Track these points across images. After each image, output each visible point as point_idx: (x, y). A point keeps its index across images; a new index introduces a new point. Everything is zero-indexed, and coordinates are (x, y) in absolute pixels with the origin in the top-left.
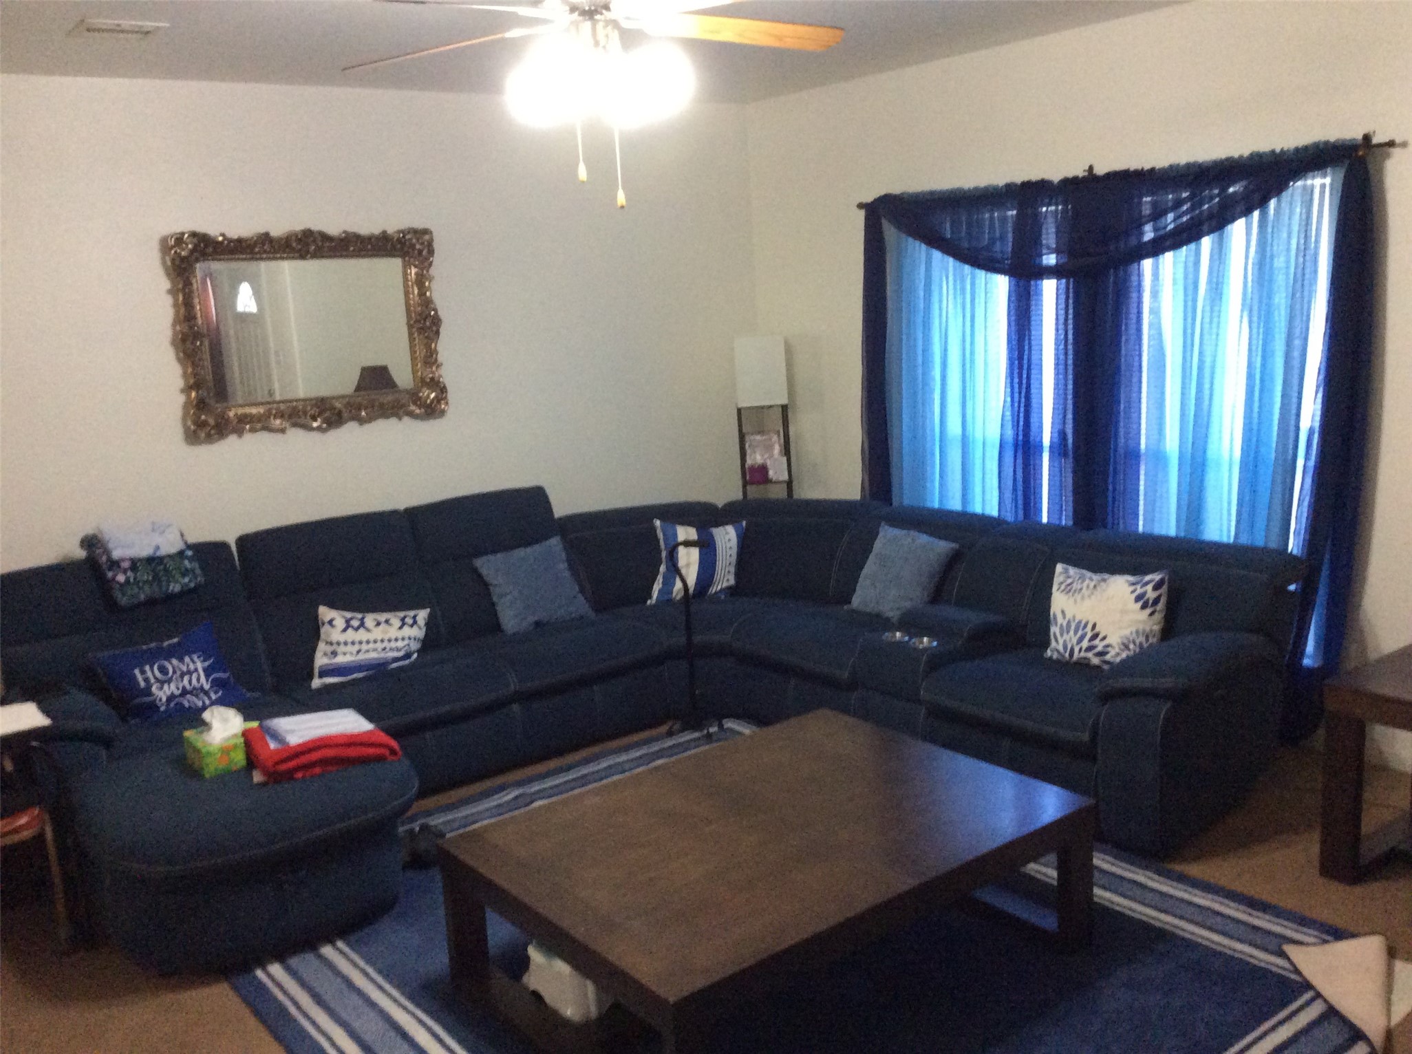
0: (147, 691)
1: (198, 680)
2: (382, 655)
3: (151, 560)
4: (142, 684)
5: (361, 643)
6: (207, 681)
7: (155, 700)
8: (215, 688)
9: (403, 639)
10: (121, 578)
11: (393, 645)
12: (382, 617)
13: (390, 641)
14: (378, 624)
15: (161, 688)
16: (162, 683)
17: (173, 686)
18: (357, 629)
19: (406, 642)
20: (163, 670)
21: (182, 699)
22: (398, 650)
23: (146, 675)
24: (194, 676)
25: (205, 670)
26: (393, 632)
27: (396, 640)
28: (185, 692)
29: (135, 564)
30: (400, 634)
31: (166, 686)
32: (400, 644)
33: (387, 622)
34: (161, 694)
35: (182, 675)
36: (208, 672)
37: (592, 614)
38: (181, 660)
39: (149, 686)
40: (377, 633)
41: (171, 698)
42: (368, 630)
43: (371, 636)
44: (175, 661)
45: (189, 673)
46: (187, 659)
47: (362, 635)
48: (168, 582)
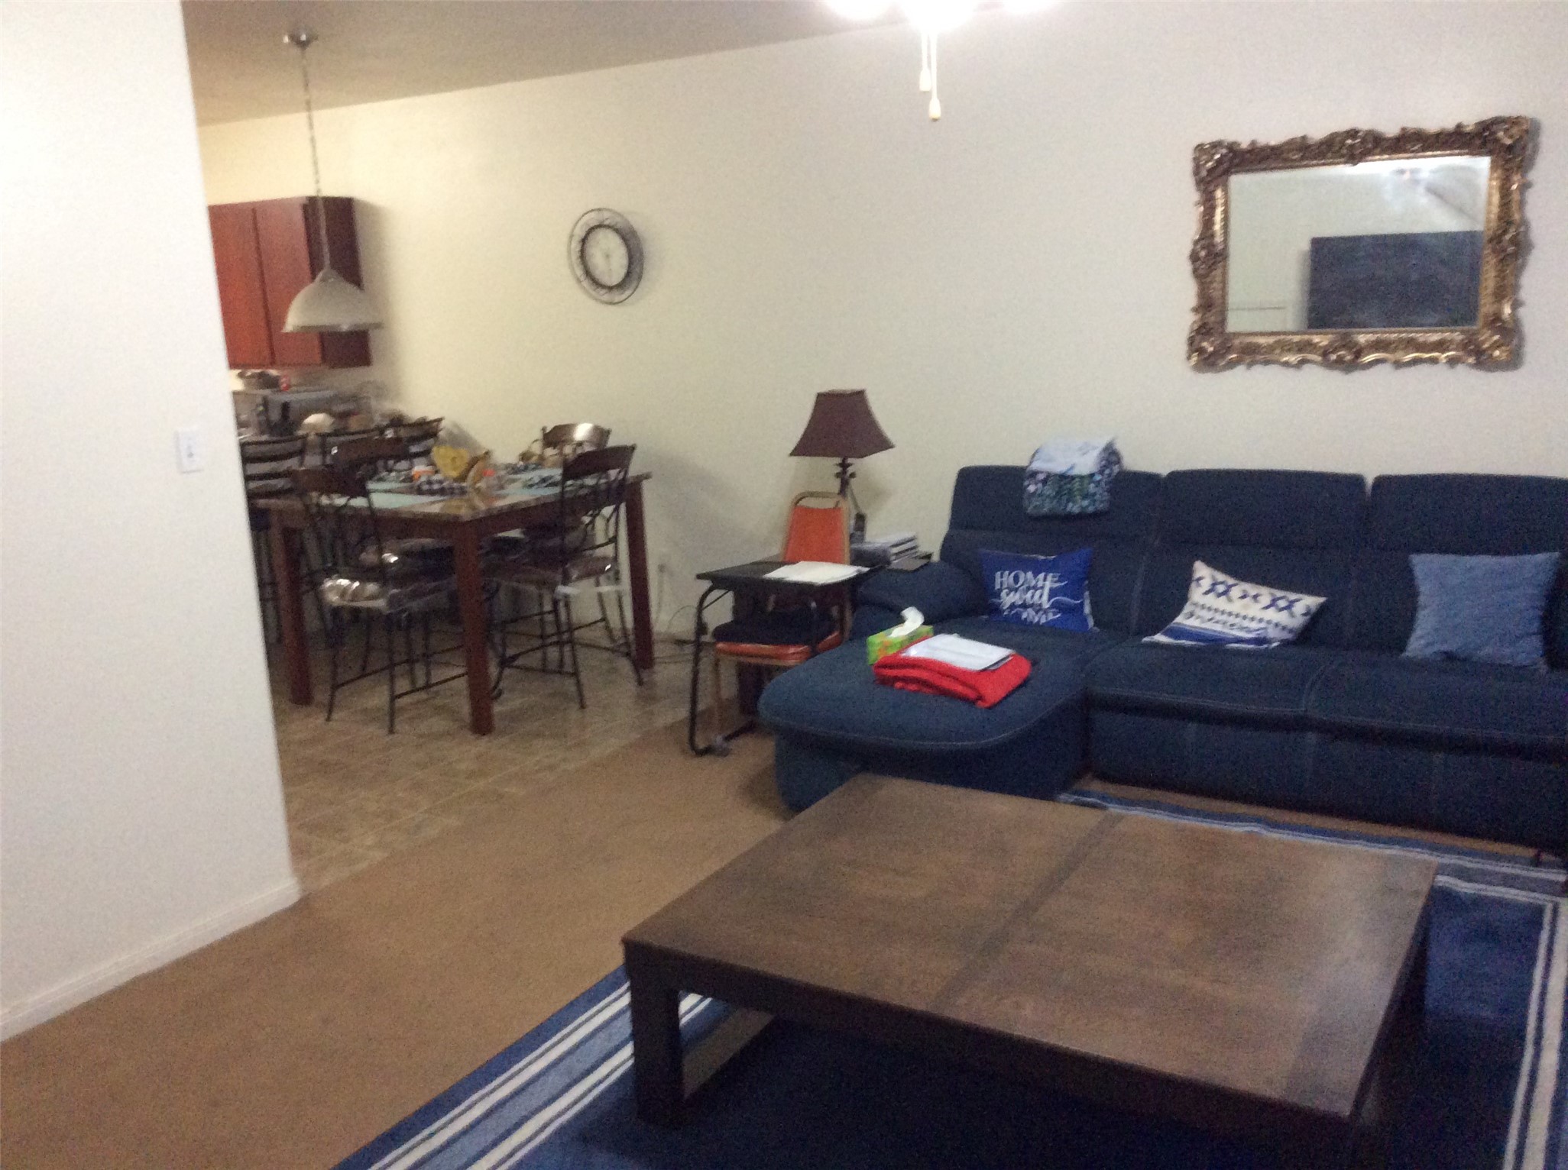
0: (998, 595)
1: (1041, 596)
2: (1227, 630)
3: (1063, 477)
4: (998, 587)
5: (1216, 610)
6: (1049, 600)
7: (1000, 604)
8: (1054, 610)
9: (1261, 620)
10: (1032, 488)
11: (1246, 623)
12: (1251, 589)
13: (1245, 618)
14: (1244, 597)
15: (1008, 595)
16: (1011, 590)
17: (1018, 595)
18: (1219, 595)
19: (1262, 625)
20: (1016, 579)
21: (1021, 610)
22: (1249, 631)
23: (1003, 579)
24: (1038, 593)
25: (1051, 590)
26: (1254, 610)
27: (1253, 619)
28: (1025, 606)
29: (1049, 477)
30: (1260, 614)
31: (1012, 594)
32: (1254, 625)
33: (1255, 597)
34: (1008, 599)
35: (1029, 589)
36: (1053, 593)
37: (1543, 668)
38: (1036, 575)
39: (1000, 590)
40: (1237, 606)
41: (1013, 606)
42: (1230, 600)
43: (1228, 607)
44: (1030, 574)
45: (1035, 588)
46: (1041, 576)
47: (1221, 603)
48: (1068, 501)
